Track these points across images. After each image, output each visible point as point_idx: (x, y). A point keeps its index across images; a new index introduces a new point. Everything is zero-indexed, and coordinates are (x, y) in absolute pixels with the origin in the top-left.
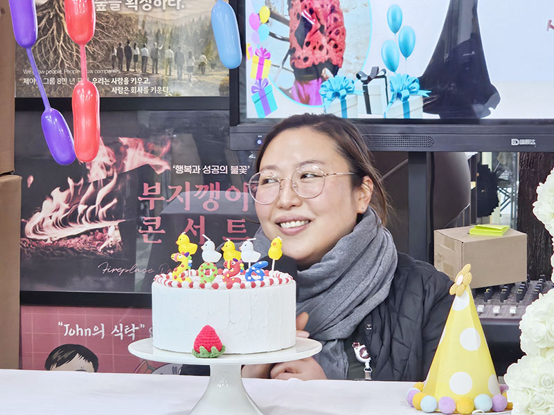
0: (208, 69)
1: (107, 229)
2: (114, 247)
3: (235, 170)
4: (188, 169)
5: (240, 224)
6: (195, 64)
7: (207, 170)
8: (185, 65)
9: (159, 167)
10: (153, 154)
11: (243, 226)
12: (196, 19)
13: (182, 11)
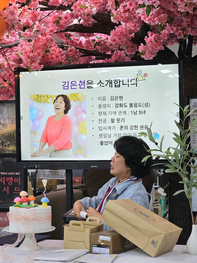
0: (10, 146)
3: (16, 174)
4: (4, 173)
5: (18, 188)
6: (7, 144)
7: (9, 174)
8: (4, 145)
11: (19, 189)
12: (7, 132)
13: (3, 130)
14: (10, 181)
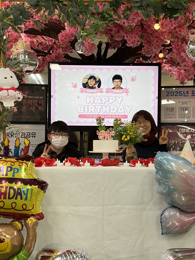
1: (14, 108)
2: (16, 112)
3: (40, 97)
4: (31, 97)
7: (35, 97)
9: (26, 96)
10: (24, 94)
14: (36, 102)
